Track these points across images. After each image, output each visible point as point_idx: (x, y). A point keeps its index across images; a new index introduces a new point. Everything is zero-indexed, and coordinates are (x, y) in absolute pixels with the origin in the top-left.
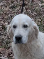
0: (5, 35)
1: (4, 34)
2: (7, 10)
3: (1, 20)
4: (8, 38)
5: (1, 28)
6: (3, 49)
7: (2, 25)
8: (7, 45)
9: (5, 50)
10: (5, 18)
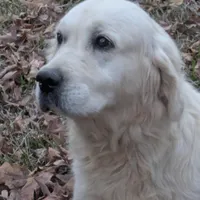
0: (27, 114)
1: (22, 107)
2: (41, 5)
3: (12, 44)
4: (37, 124)
5: (10, 80)
6: (16, 170)
7: (13, 70)
8: (35, 155)
9: (21, 173)
10: (30, 36)
